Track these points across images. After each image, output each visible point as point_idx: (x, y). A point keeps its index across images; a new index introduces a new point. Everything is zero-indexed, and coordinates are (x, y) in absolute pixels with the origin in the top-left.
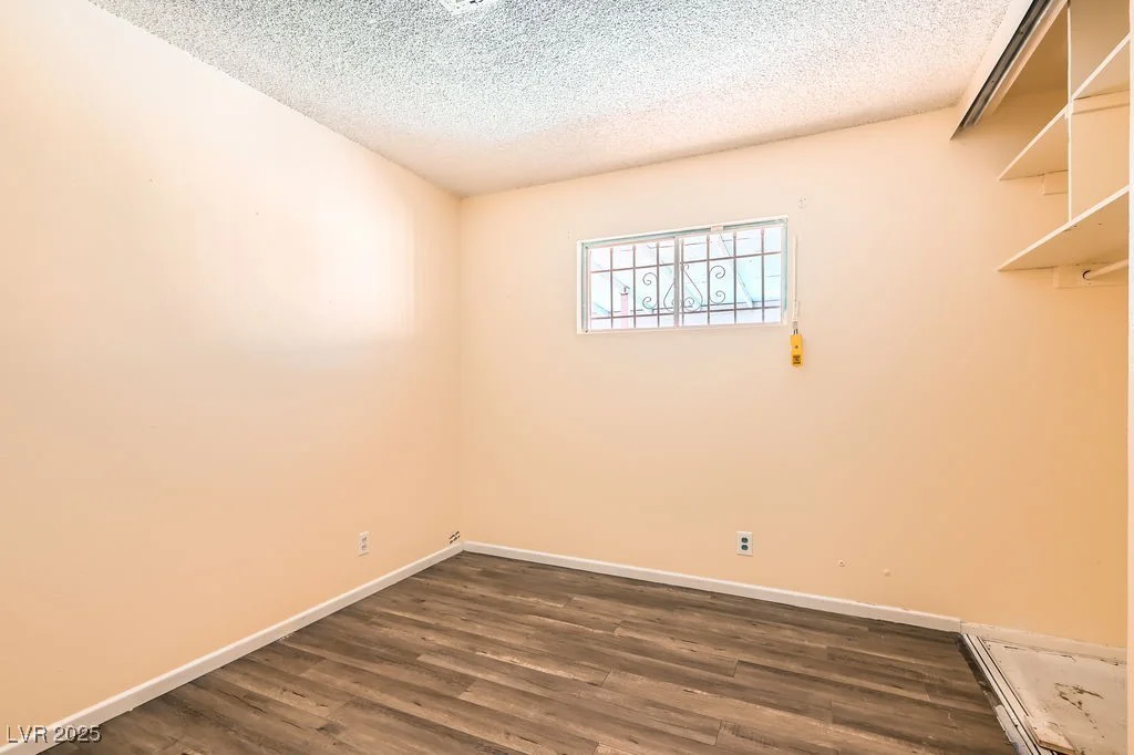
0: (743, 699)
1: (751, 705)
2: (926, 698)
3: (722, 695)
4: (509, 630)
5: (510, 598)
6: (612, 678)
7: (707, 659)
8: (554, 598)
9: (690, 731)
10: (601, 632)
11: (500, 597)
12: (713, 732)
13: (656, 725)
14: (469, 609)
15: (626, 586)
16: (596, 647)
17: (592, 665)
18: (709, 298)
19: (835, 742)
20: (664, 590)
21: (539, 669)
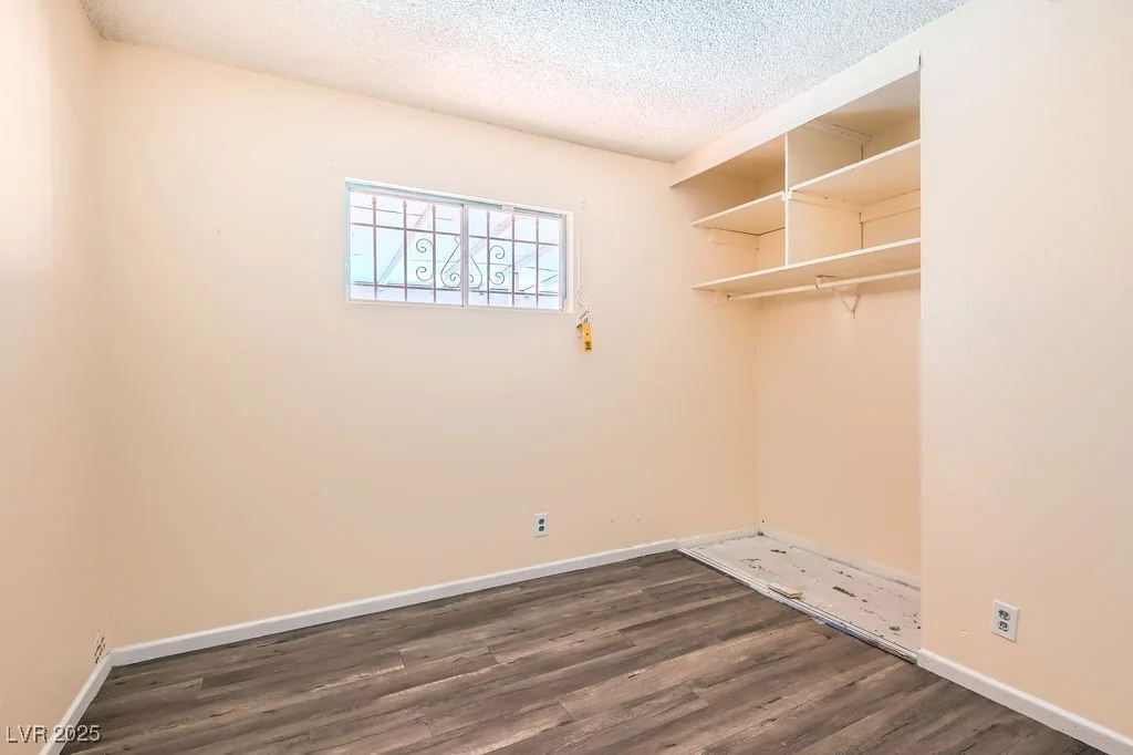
0: (666, 658)
1: (676, 659)
2: (723, 598)
3: (653, 663)
4: (391, 729)
5: (316, 694)
6: (569, 706)
7: (599, 643)
8: (379, 662)
9: (685, 706)
10: (487, 669)
11: (299, 699)
12: (692, 697)
13: (661, 720)
14: (281, 739)
15: (434, 611)
16: (507, 688)
17: (534, 706)
18: (489, 278)
19: (744, 653)
20: (473, 600)
21: (496, 747)
